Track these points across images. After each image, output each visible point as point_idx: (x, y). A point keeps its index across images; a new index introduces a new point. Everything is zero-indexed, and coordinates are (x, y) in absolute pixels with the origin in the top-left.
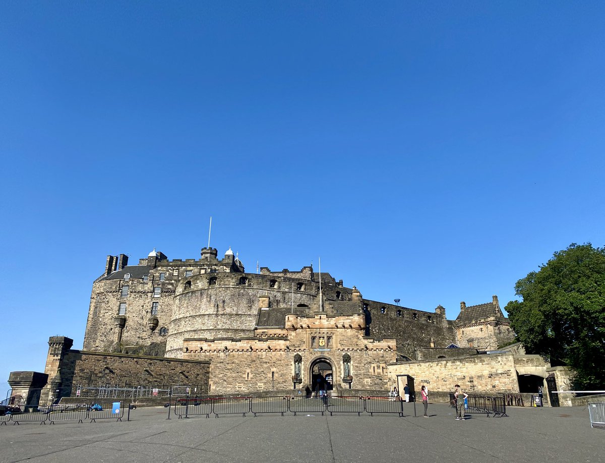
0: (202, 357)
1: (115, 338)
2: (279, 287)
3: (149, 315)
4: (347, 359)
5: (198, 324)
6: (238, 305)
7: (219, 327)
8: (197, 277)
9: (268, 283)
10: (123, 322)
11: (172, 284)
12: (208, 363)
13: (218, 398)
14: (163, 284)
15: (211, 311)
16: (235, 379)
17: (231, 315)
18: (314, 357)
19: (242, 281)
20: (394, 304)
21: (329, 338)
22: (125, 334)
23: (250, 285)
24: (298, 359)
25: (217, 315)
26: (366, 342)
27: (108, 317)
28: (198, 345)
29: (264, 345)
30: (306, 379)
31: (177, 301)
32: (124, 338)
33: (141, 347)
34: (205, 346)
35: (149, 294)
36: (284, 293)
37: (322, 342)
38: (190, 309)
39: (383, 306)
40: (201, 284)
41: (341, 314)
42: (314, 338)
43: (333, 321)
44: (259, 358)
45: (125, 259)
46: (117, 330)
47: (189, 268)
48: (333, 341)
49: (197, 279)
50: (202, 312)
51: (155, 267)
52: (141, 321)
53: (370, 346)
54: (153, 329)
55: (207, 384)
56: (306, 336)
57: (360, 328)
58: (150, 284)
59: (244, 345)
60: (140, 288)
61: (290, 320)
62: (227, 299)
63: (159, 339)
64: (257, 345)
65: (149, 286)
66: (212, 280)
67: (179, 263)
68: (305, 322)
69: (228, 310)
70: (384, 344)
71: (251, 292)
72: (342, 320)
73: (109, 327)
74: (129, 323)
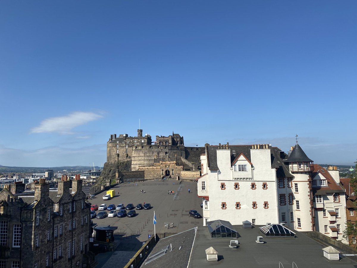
0: (143, 170)
1: (117, 160)
2: (160, 148)
3: (125, 153)
4: (173, 170)
5: (140, 158)
6: (150, 153)
7: (145, 159)
8: (138, 146)
9: (157, 147)
10: (118, 155)
11: (131, 144)
12: (144, 171)
13: (147, 180)
14: (128, 144)
15: (143, 155)
16: (150, 174)
17: (148, 156)
18: (166, 170)
19: (151, 147)
20: (196, 147)
21: (169, 166)
22: (119, 158)
23: (152, 148)
24: (163, 170)
25: (145, 156)
26: (177, 166)
27: (114, 153)
28: (142, 167)
29: (156, 167)
30: (164, 174)
31: (134, 151)
32: (119, 160)
33: (124, 162)
34: (143, 168)
35: (125, 147)
36: (162, 149)
37: (168, 167)
38: (138, 154)
39: (192, 148)
40: (140, 148)
41: (172, 161)
42: (166, 166)
43: (170, 162)
44: (154, 170)
45: (115, 135)
46: (117, 157)
47: (135, 139)
48: (170, 166)
49: (139, 146)
50: (141, 155)
51: (126, 139)
52: (123, 155)
53: (177, 167)
54: (127, 157)
55: (144, 175)
56: (164, 165)
57: (175, 164)
58: (125, 144)
59: (151, 167)
60: (122, 145)
61: (161, 162)
62: (147, 152)
63: (129, 160)
64: (154, 167)
65: (124, 145)
66: (142, 147)
67: (132, 138)
68: (164, 162)
69: (147, 155)
70: (180, 167)
71: (153, 150)
72: (172, 162)
73: (115, 156)
74: (120, 155)
